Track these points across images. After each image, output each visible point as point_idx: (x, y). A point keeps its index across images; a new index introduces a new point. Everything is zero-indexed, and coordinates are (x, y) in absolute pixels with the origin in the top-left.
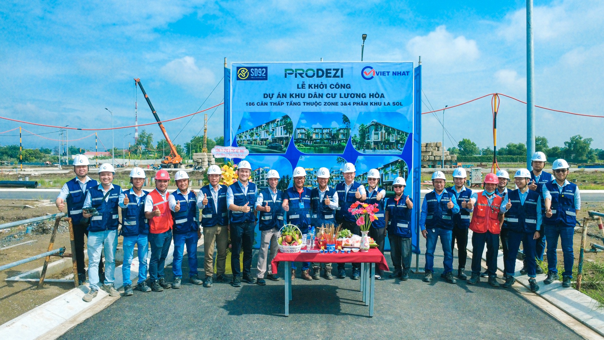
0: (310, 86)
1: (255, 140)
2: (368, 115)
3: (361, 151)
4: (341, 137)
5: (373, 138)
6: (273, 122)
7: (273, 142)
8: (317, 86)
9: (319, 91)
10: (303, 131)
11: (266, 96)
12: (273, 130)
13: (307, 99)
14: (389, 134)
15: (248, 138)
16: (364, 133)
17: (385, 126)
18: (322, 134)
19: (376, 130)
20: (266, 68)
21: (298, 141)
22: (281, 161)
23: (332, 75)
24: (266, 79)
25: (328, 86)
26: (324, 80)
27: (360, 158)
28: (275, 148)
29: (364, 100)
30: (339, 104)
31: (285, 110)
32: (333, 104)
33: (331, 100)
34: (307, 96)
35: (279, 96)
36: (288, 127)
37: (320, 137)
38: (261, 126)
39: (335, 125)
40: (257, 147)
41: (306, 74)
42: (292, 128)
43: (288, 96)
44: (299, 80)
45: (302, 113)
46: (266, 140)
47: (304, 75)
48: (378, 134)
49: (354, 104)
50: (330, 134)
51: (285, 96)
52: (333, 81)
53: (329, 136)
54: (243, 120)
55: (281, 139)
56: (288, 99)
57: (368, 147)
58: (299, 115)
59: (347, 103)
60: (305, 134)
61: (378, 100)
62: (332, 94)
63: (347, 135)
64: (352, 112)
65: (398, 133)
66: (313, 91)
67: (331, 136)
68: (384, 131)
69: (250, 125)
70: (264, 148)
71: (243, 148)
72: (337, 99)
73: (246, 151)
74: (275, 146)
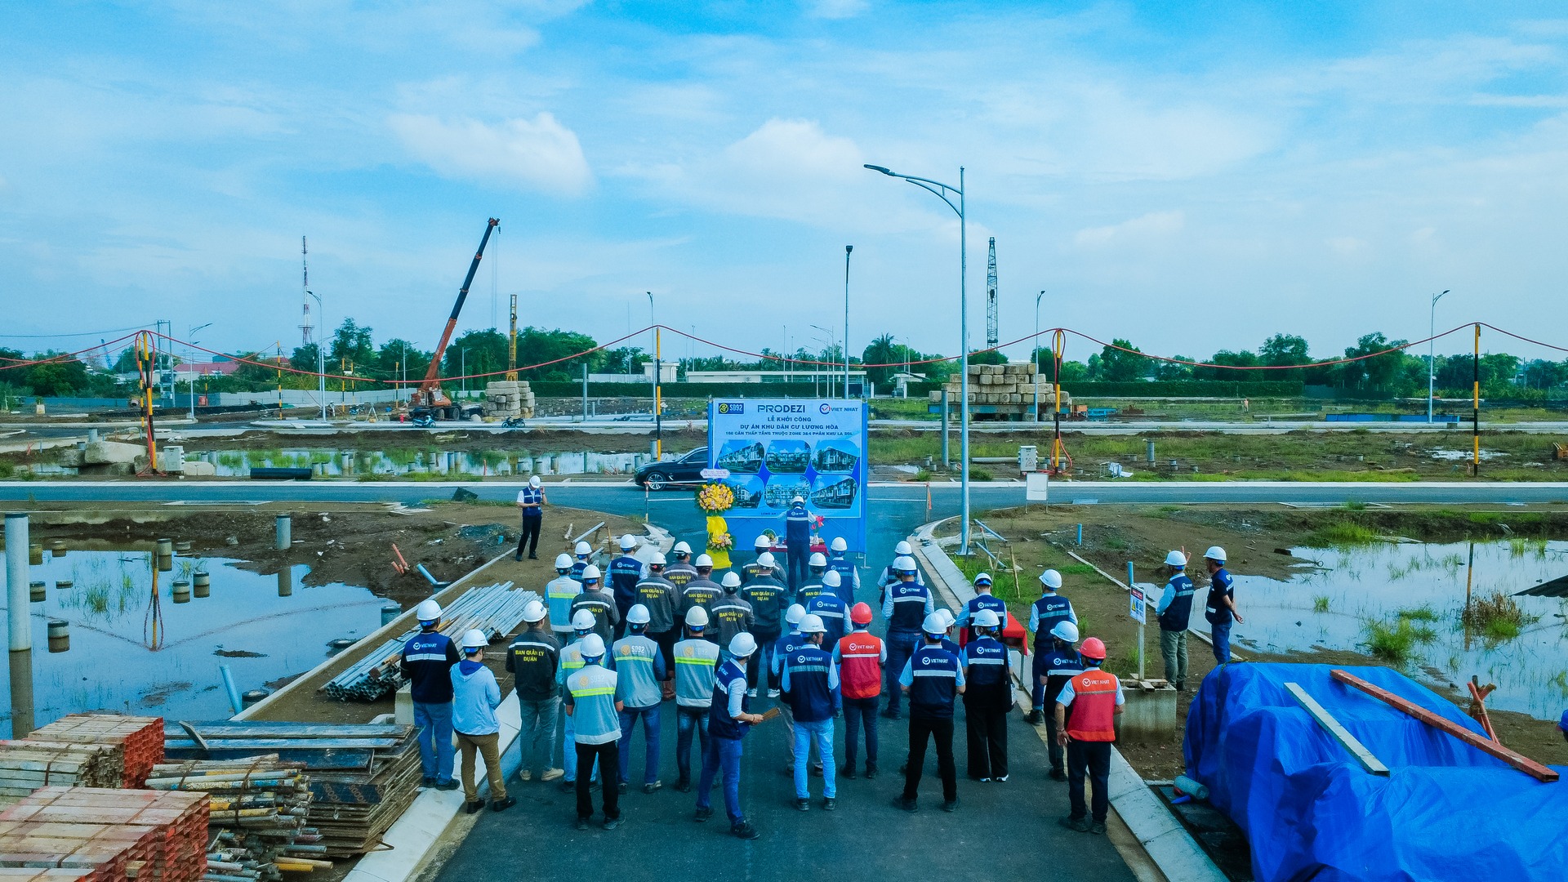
0: (778, 419)
1: (734, 463)
2: (825, 442)
3: (819, 472)
4: (803, 460)
5: (829, 461)
6: (748, 448)
7: (748, 464)
8: (784, 419)
9: (785, 423)
10: (773, 455)
11: (742, 427)
12: (748, 454)
13: (775, 430)
14: (841, 458)
15: (728, 460)
16: (822, 456)
17: (839, 452)
18: (788, 458)
19: (831, 455)
20: (743, 404)
21: (768, 463)
22: (754, 479)
23: (796, 410)
24: (742, 412)
25: (793, 419)
26: (789, 414)
27: (818, 477)
28: (750, 469)
29: (822, 431)
30: (802, 434)
31: (758, 438)
32: (797, 433)
33: (795, 430)
34: (775, 427)
35: (753, 427)
36: (761, 452)
37: (786, 460)
38: (738, 452)
39: (798, 451)
40: (734, 468)
42: (763, 453)
43: (760, 427)
44: (770, 414)
45: (772, 441)
46: (742, 462)
47: (773, 410)
48: (833, 458)
49: (814, 433)
50: (794, 457)
51: (758, 427)
52: (797, 415)
53: (793, 459)
54: (724, 446)
55: (755, 462)
56: (761, 430)
57: (825, 468)
58: (769, 443)
59: (808, 433)
60: (774, 457)
61: (833, 431)
62: (796, 426)
63: (808, 458)
64: (812, 441)
65: (849, 458)
66: (780, 423)
67: (795, 459)
68: (838, 456)
69: (729, 450)
70: (741, 468)
71: (726, 470)
72: (800, 430)
73: (728, 473)
74: (749, 467)
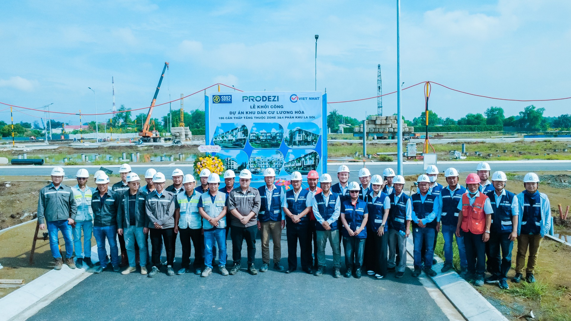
0: (258, 107)
1: (225, 140)
2: (295, 124)
3: (290, 147)
4: (278, 138)
5: (298, 138)
6: (236, 129)
7: (236, 142)
8: (262, 107)
9: (264, 110)
10: (254, 135)
11: (231, 113)
12: (236, 134)
13: (256, 115)
14: (307, 136)
15: (221, 139)
16: (292, 135)
17: (305, 131)
18: (266, 136)
19: (299, 134)
20: (231, 96)
21: (251, 141)
22: (241, 153)
23: (272, 100)
24: (231, 102)
25: (270, 107)
26: (267, 103)
27: (290, 151)
29: (292, 115)
30: (277, 118)
31: (243, 122)
32: (273, 118)
33: (271, 115)
34: (256, 113)
35: (239, 113)
36: (245, 132)
37: (265, 138)
38: (228, 132)
39: (274, 131)
40: (226, 145)
41: (256, 99)
42: (247, 133)
43: (245, 113)
44: (252, 103)
45: (254, 123)
46: (232, 140)
47: (254, 100)
48: (300, 136)
49: (286, 117)
51: (243, 113)
52: (273, 103)
53: (270, 137)
54: (218, 128)
55: (241, 140)
56: (245, 115)
57: (295, 144)
58: (252, 125)
59: (281, 117)
60: (255, 136)
61: (300, 115)
62: (272, 112)
63: (281, 136)
64: (285, 123)
65: (313, 135)
66: (260, 110)
67: (272, 137)
68: (304, 134)
69: (221, 131)
70: (230, 145)
71: (218, 146)
72: (275, 115)
73: (220, 148)
74: (237, 144)
